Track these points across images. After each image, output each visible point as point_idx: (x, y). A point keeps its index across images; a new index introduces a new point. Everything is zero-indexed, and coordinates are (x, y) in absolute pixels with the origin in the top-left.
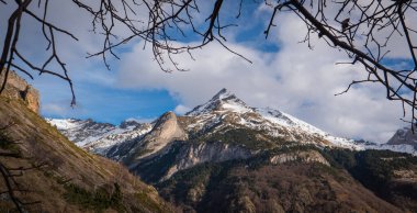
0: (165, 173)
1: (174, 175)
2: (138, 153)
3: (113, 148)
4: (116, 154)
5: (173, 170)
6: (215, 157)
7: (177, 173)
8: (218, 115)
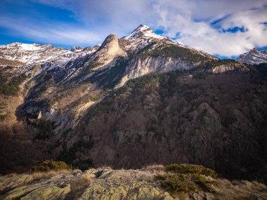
0: (118, 81)
1: (128, 83)
2: (92, 65)
3: (70, 63)
4: (72, 67)
5: (125, 80)
6: (159, 68)
7: (129, 81)
8: (145, 40)
